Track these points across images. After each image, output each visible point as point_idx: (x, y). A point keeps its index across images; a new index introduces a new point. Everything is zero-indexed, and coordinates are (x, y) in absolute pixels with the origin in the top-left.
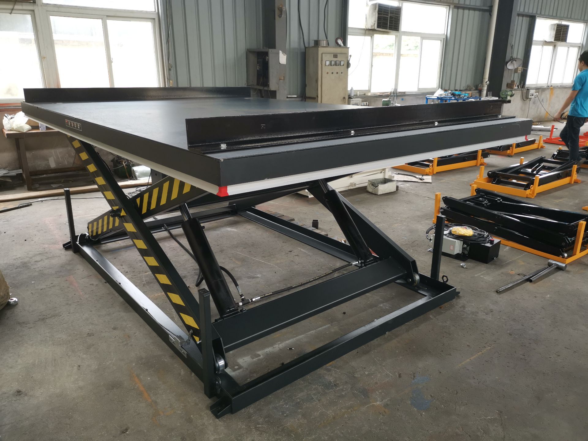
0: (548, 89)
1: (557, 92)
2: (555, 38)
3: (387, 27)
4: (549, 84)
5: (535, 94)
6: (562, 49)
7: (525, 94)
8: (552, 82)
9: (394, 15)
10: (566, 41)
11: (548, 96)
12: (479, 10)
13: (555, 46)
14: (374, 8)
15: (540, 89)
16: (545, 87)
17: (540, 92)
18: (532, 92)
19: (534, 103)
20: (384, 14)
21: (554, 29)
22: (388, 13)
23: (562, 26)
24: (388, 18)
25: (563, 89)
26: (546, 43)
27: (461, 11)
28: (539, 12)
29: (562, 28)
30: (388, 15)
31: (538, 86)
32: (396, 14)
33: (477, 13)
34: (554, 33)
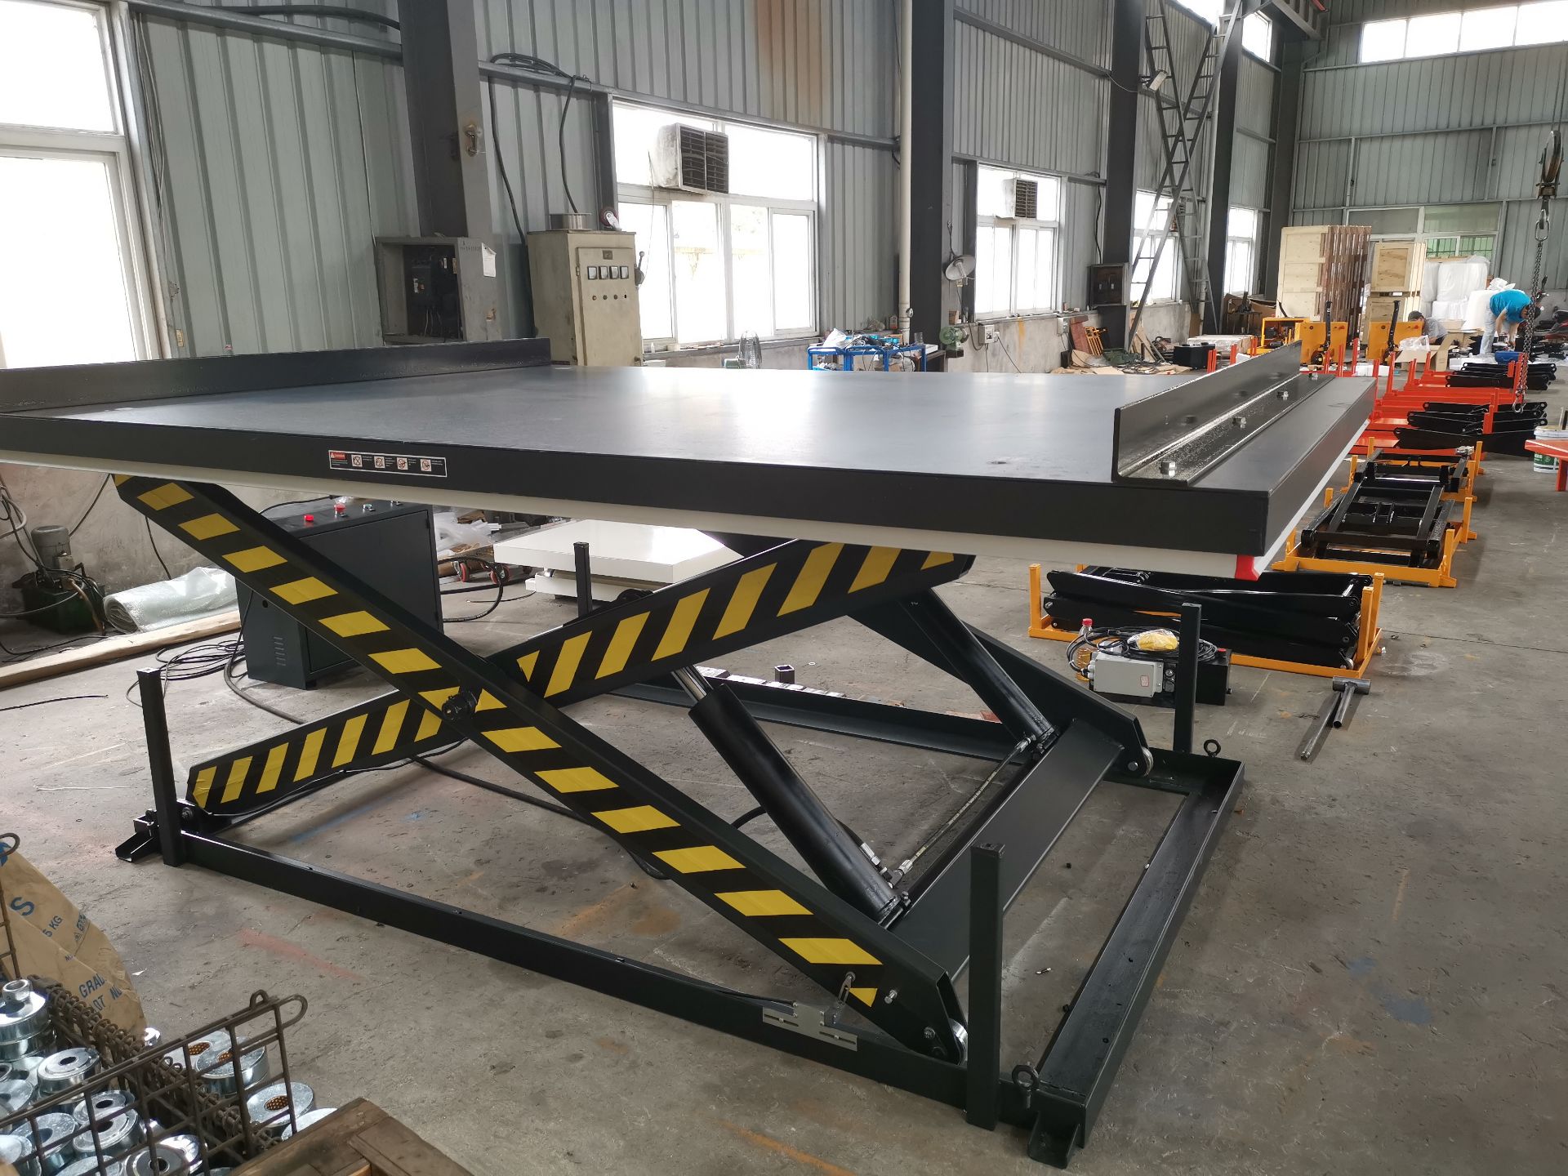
0: (1014, 321)
1: (1030, 327)
2: (1017, 209)
3: (704, 182)
4: (1013, 311)
5: (995, 334)
6: (1026, 233)
7: (977, 335)
8: (1018, 308)
9: (714, 154)
10: (1035, 217)
11: (1016, 337)
12: (873, 146)
13: (1013, 228)
14: (670, 137)
15: (1000, 323)
16: (1008, 318)
17: (1002, 330)
18: (989, 329)
19: (994, 355)
20: (693, 152)
21: (1012, 191)
22: (702, 148)
23: (1025, 185)
24: (703, 161)
25: (1039, 321)
26: (1000, 221)
27: (838, 147)
28: (978, 154)
29: (1025, 188)
30: (702, 155)
31: (996, 316)
32: (717, 152)
33: (869, 151)
34: (1012, 199)
